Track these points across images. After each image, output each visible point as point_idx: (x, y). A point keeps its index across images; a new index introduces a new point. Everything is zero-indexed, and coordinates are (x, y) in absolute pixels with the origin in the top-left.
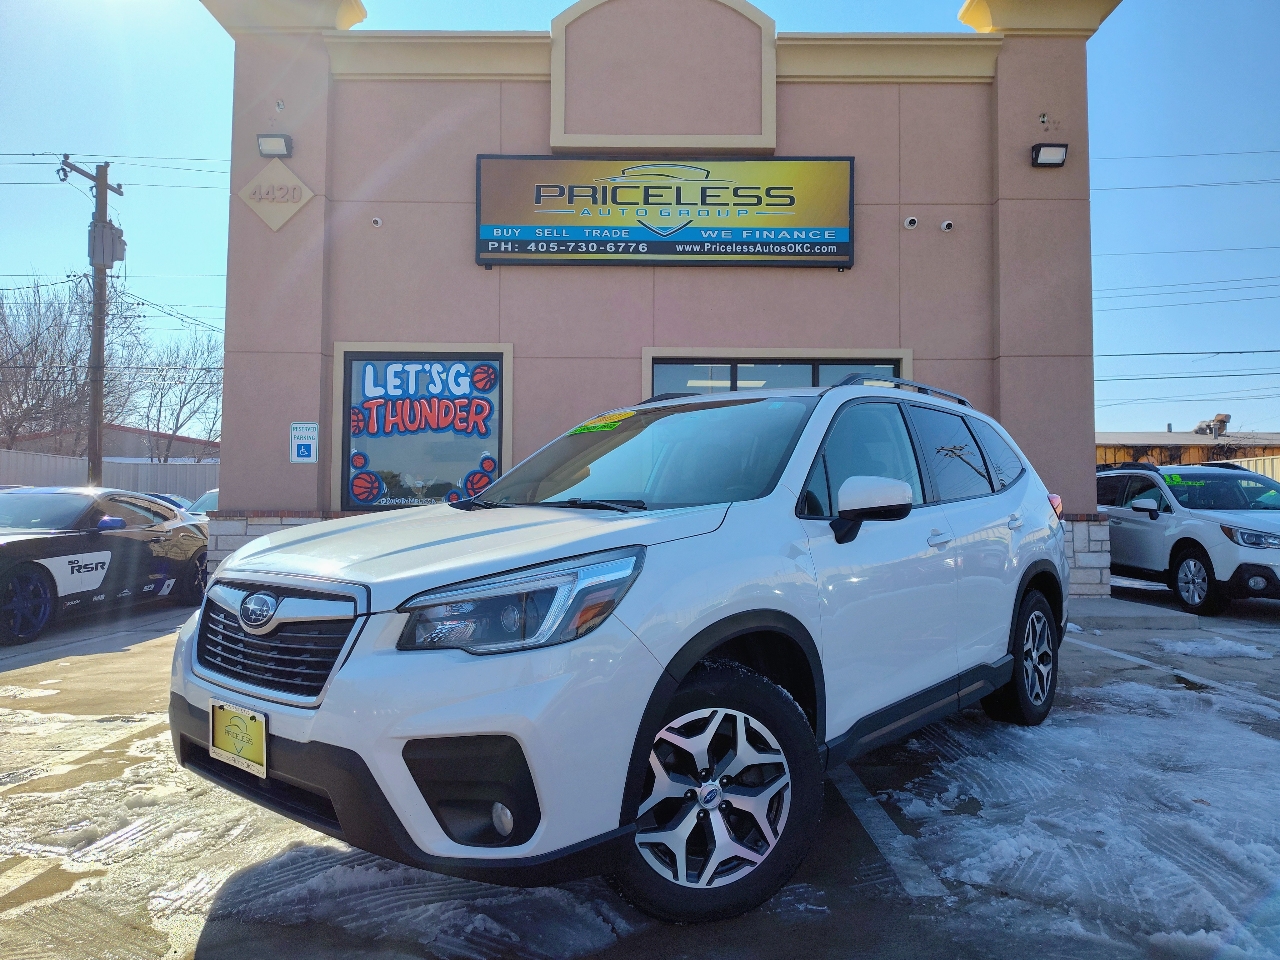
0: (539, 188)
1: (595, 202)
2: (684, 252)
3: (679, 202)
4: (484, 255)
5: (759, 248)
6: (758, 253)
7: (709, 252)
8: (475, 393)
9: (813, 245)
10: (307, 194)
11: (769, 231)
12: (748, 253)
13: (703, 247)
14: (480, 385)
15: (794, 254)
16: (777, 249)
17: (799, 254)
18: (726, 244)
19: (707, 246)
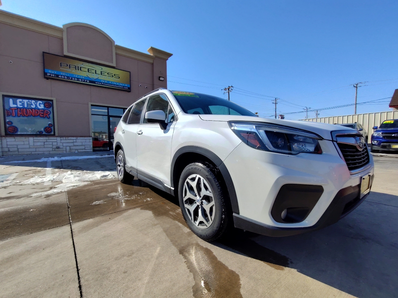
0: (61, 63)
1: (76, 69)
2: (97, 84)
3: (96, 73)
4: (46, 76)
5: (113, 85)
6: (113, 87)
7: (103, 85)
8: (45, 108)
9: (123, 87)
11: (115, 82)
12: (111, 86)
14: (47, 107)
15: (120, 88)
16: (117, 86)
18: (106, 84)
19: (102, 83)
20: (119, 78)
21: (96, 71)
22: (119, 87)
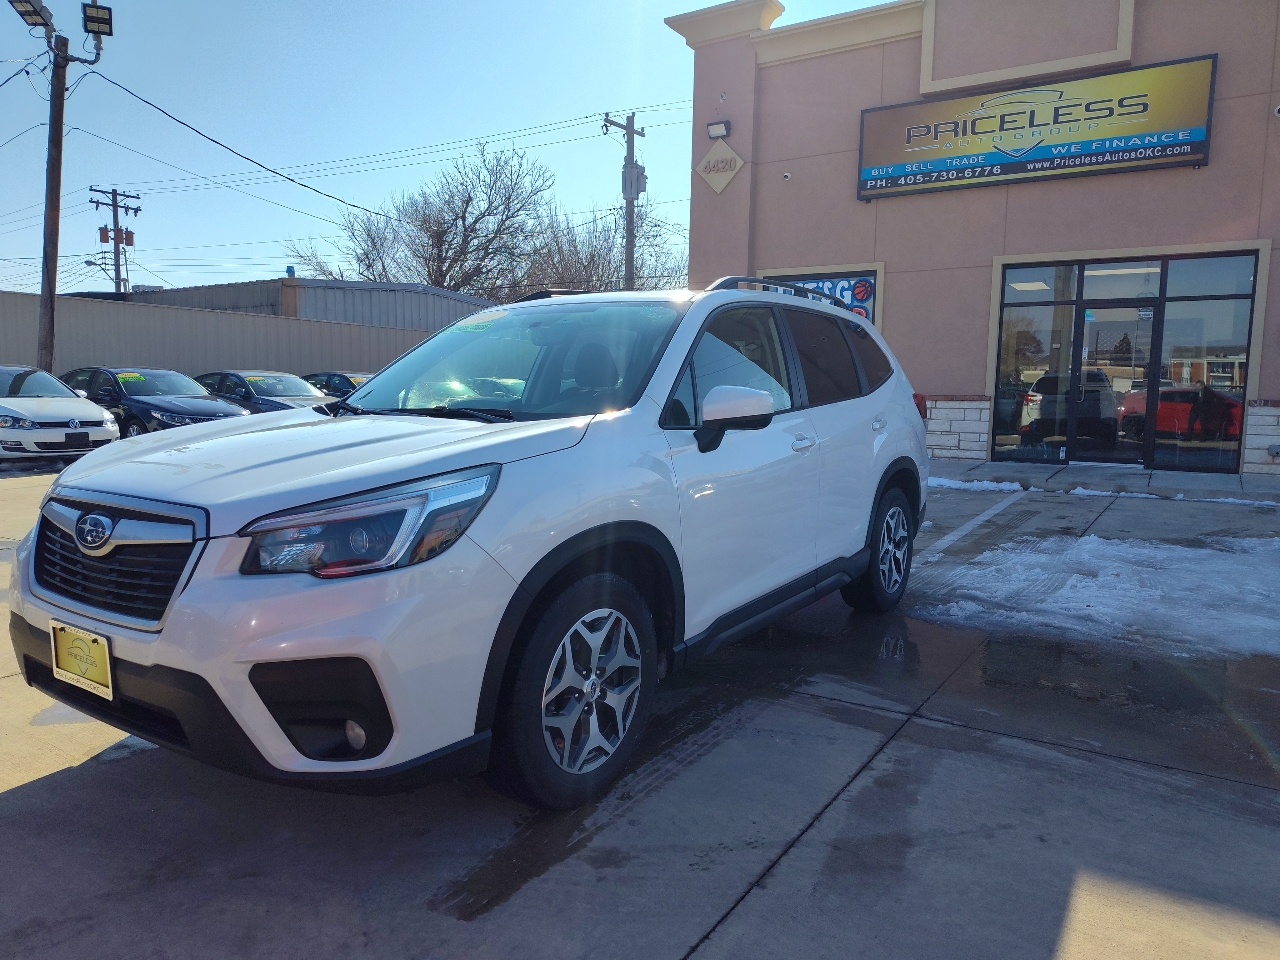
0: (909, 130)
1: (956, 135)
2: (1035, 170)
3: (1031, 124)
4: (863, 193)
5: (1108, 157)
6: (1108, 162)
7: (1059, 166)
8: (856, 303)
9: (1165, 147)
10: (740, 163)
11: (1120, 140)
12: (1097, 163)
13: (1052, 163)
14: (859, 297)
15: (1145, 158)
16: (1126, 156)
17: (1150, 158)
18: (1075, 157)
19: (1057, 162)
20: (1146, 106)
21: (1032, 113)
22: (1137, 159)
